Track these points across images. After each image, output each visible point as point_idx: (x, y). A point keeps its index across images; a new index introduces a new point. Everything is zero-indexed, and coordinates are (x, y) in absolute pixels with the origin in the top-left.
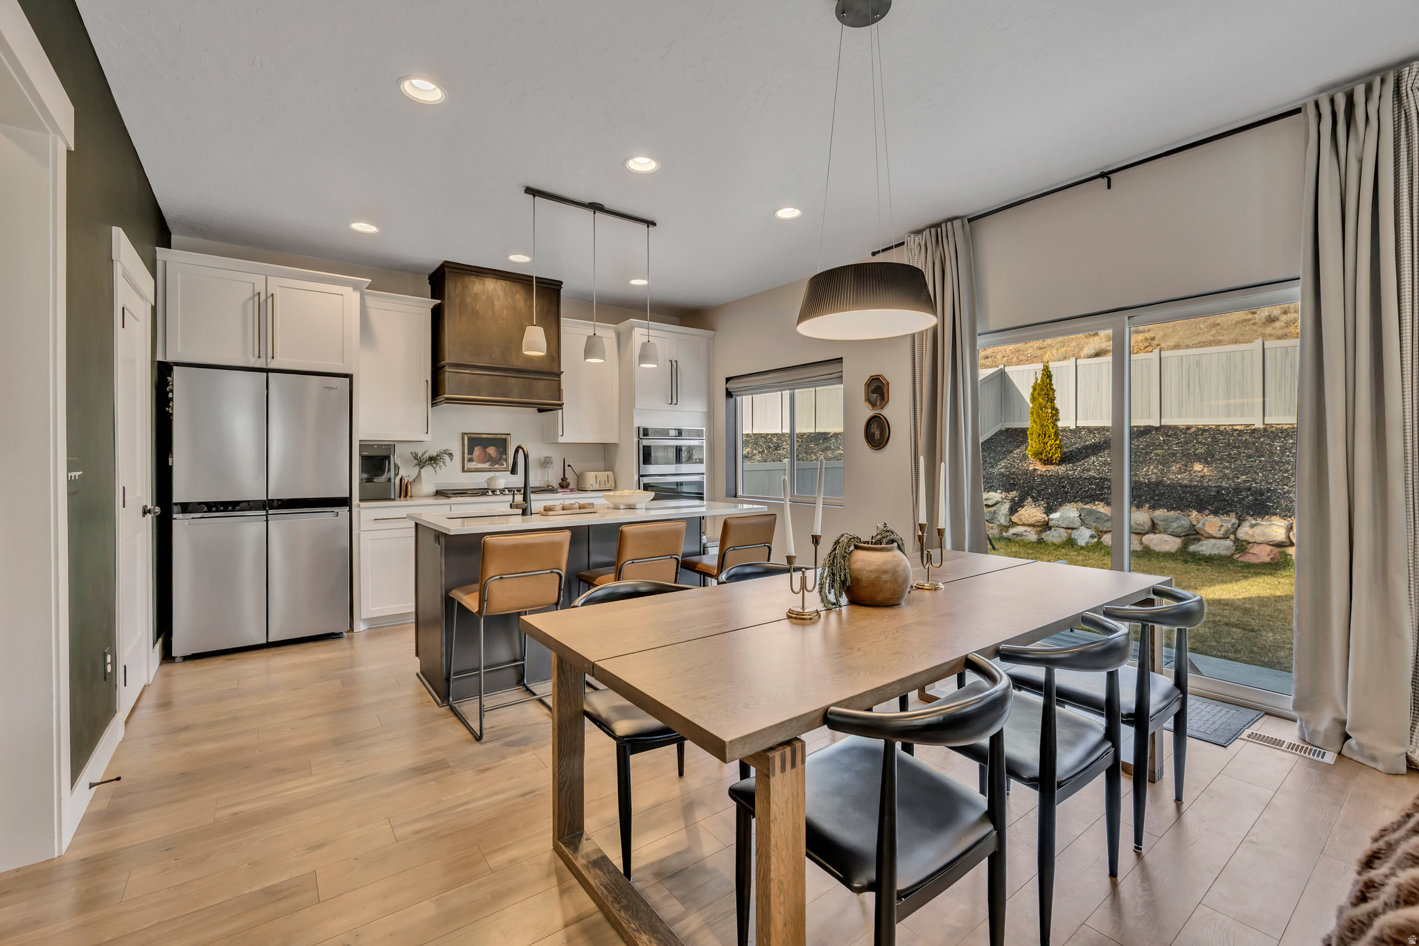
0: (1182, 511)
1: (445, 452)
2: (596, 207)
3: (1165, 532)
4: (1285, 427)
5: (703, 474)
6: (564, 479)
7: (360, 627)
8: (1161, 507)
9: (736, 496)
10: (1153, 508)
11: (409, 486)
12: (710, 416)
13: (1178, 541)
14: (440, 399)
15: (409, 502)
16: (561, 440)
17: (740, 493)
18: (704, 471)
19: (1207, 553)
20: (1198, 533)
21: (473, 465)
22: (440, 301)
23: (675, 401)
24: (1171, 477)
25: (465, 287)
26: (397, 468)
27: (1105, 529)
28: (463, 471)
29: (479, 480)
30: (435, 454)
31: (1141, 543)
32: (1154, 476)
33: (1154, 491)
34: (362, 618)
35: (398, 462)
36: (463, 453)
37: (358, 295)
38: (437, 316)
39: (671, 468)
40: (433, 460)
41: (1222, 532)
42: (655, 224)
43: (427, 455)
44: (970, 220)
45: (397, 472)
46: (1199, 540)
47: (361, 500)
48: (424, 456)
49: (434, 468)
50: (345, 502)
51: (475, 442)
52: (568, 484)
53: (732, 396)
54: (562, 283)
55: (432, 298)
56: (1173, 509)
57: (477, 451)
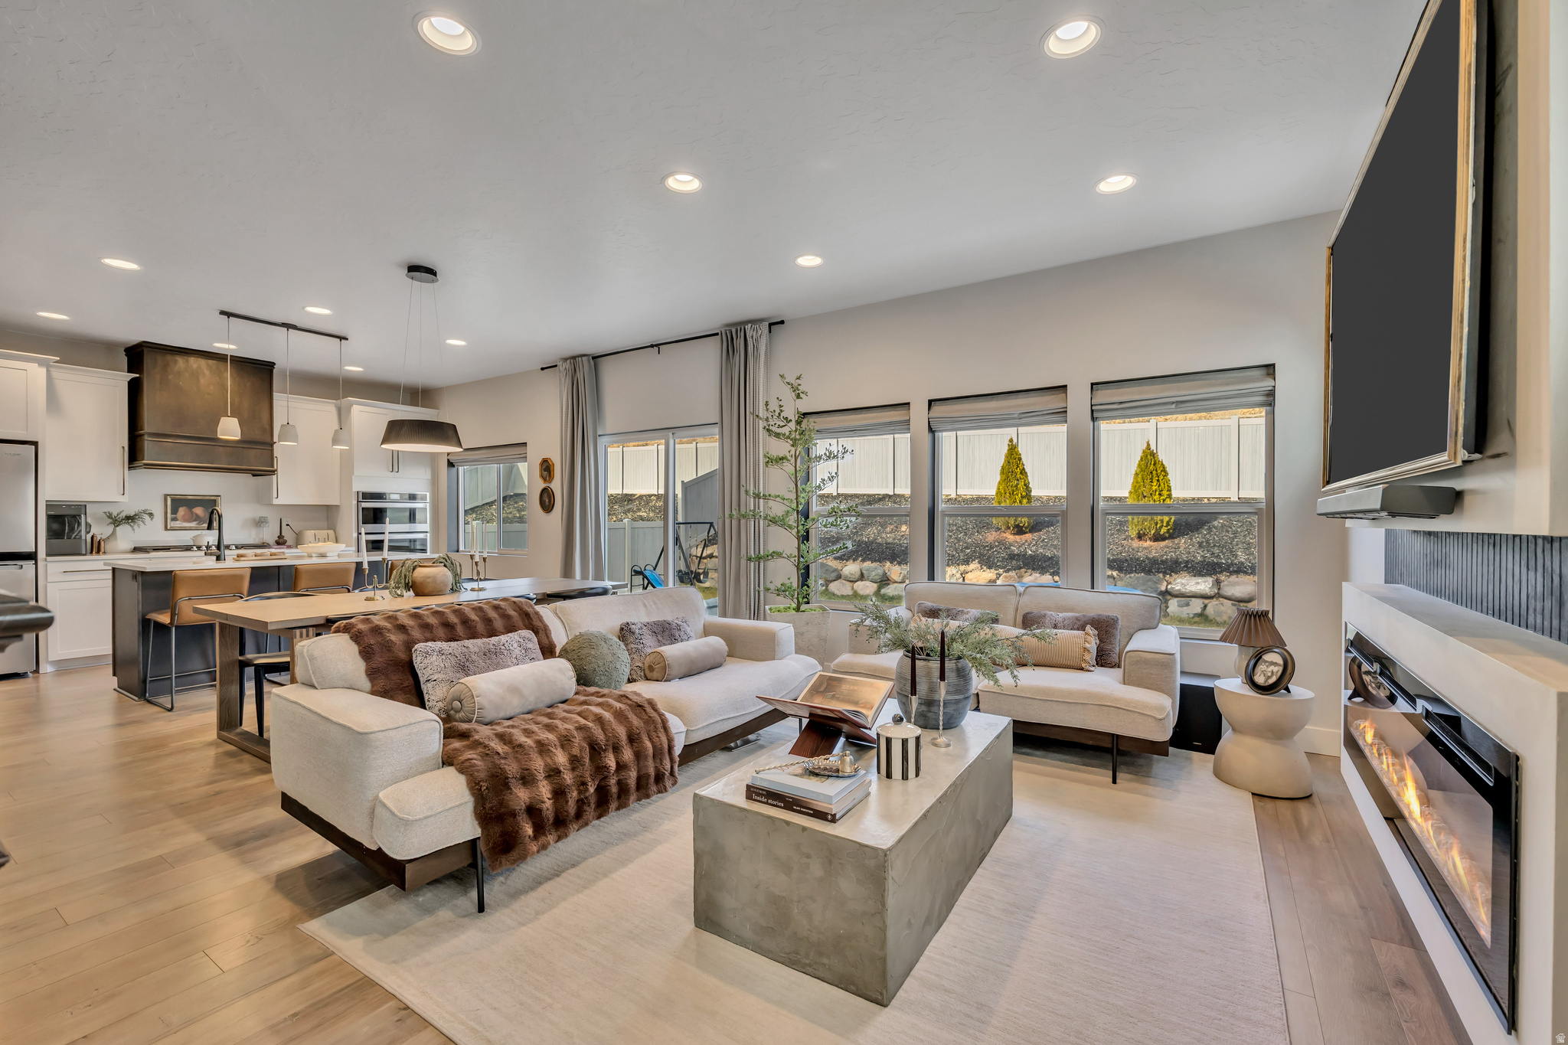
0: (880, 562)
1: (144, 512)
2: (288, 326)
3: (868, 580)
4: (968, 497)
5: (427, 532)
6: (281, 536)
7: (46, 668)
8: (869, 559)
9: (458, 551)
10: (863, 561)
11: (102, 543)
12: (434, 482)
13: (875, 585)
14: (137, 464)
15: (101, 557)
16: (275, 502)
17: (461, 548)
18: (428, 530)
19: (891, 594)
20: (889, 580)
21: (177, 524)
22: (138, 375)
23: (396, 469)
24: (884, 536)
25: (166, 367)
26: (88, 526)
27: (831, 579)
28: (166, 529)
29: (186, 537)
30: (132, 514)
31: (853, 589)
32: (873, 536)
33: (868, 547)
34: (50, 660)
35: (89, 520)
36: (166, 513)
37: (43, 370)
38: (135, 390)
39: (406, 527)
40: (130, 519)
41: (901, 578)
42: (347, 339)
43: (123, 515)
44: (594, 358)
45: (88, 530)
46: (889, 584)
47: (48, 555)
48: (120, 516)
49: (132, 526)
50: (31, 556)
51: (178, 503)
52: (285, 542)
53: (454, 466)
54: (275, 364)
55: (128, 372)
56: (875, 561)
57: (182, 511)
